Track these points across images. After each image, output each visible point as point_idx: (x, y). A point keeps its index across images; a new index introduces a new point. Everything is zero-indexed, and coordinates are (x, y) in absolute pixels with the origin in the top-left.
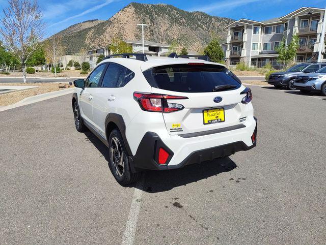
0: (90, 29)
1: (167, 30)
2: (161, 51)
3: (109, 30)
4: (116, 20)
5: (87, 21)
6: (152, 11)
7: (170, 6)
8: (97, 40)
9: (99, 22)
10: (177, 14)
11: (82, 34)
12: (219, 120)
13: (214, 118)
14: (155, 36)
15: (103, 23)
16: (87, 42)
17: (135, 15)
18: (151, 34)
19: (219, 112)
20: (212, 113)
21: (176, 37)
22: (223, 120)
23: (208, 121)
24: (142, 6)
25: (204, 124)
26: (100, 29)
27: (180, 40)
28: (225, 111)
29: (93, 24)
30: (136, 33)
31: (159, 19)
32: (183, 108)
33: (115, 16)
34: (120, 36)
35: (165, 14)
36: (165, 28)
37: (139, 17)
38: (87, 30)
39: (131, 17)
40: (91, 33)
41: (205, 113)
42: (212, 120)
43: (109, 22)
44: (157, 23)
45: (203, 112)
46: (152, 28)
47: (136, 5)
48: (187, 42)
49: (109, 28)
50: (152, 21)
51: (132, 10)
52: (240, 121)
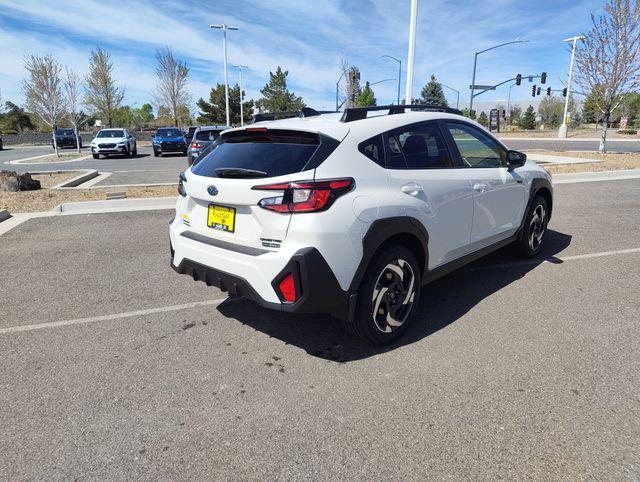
12: (225, 228)
13: (219, 221)
19: (226, 213)
20: (218, 212)
22: (231, 228)
23: (213, 223)
25: (209, 224)
28: (237, 215)
41: (210, 210)
42: (216, 224)
45: (208, 207)
52: (264, 244)
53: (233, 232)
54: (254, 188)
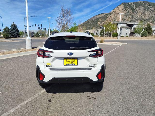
0: (100, 18)
1: (141, 15)
2: (134, 26)
3: (109, 17)
4: (113, 13)
5: (100, 14)
6: (134, 6)
7: (145, 2)
8: (103, 23)
9: (105, 14)
10: (149, 5)
11: (97, 20)
12: (74, 64)
13: (70, 63)
14: (133, 18)
15: (107, 14)
16: (99, 23)
17: (123, 9)
18: (131, 18)
19: (74, 60)
20: (69, 60)
21: (146, 18)
22: (76, 64)
23: (67, 64)
24: (128, 4)
25: (64, 65)
26: (105, 17)
27: (149, 19)
28: (78, 60)
29: (102, 16)
30: (123, 17)
31: (137, 9)
32: (51, 56)
33: (113, 11)
34: (114, 20)
35: (141, 6)
36: (141, 14)
37: (126, 10)
38: (99, 18)
39: (121, 10)
40: (101, 19)
41: (65, 60)
42: (69, 64)
43: (110, 14)
44: (135, 12)
45: (64, 59)
46: (133, 14)
47: (124, 4)
48: (154, 20)
49: (110, 16)
50: (133, 11)
51: (122, 6)
52: (90, 67)
53: (77, 65)
54: (88, 52)
